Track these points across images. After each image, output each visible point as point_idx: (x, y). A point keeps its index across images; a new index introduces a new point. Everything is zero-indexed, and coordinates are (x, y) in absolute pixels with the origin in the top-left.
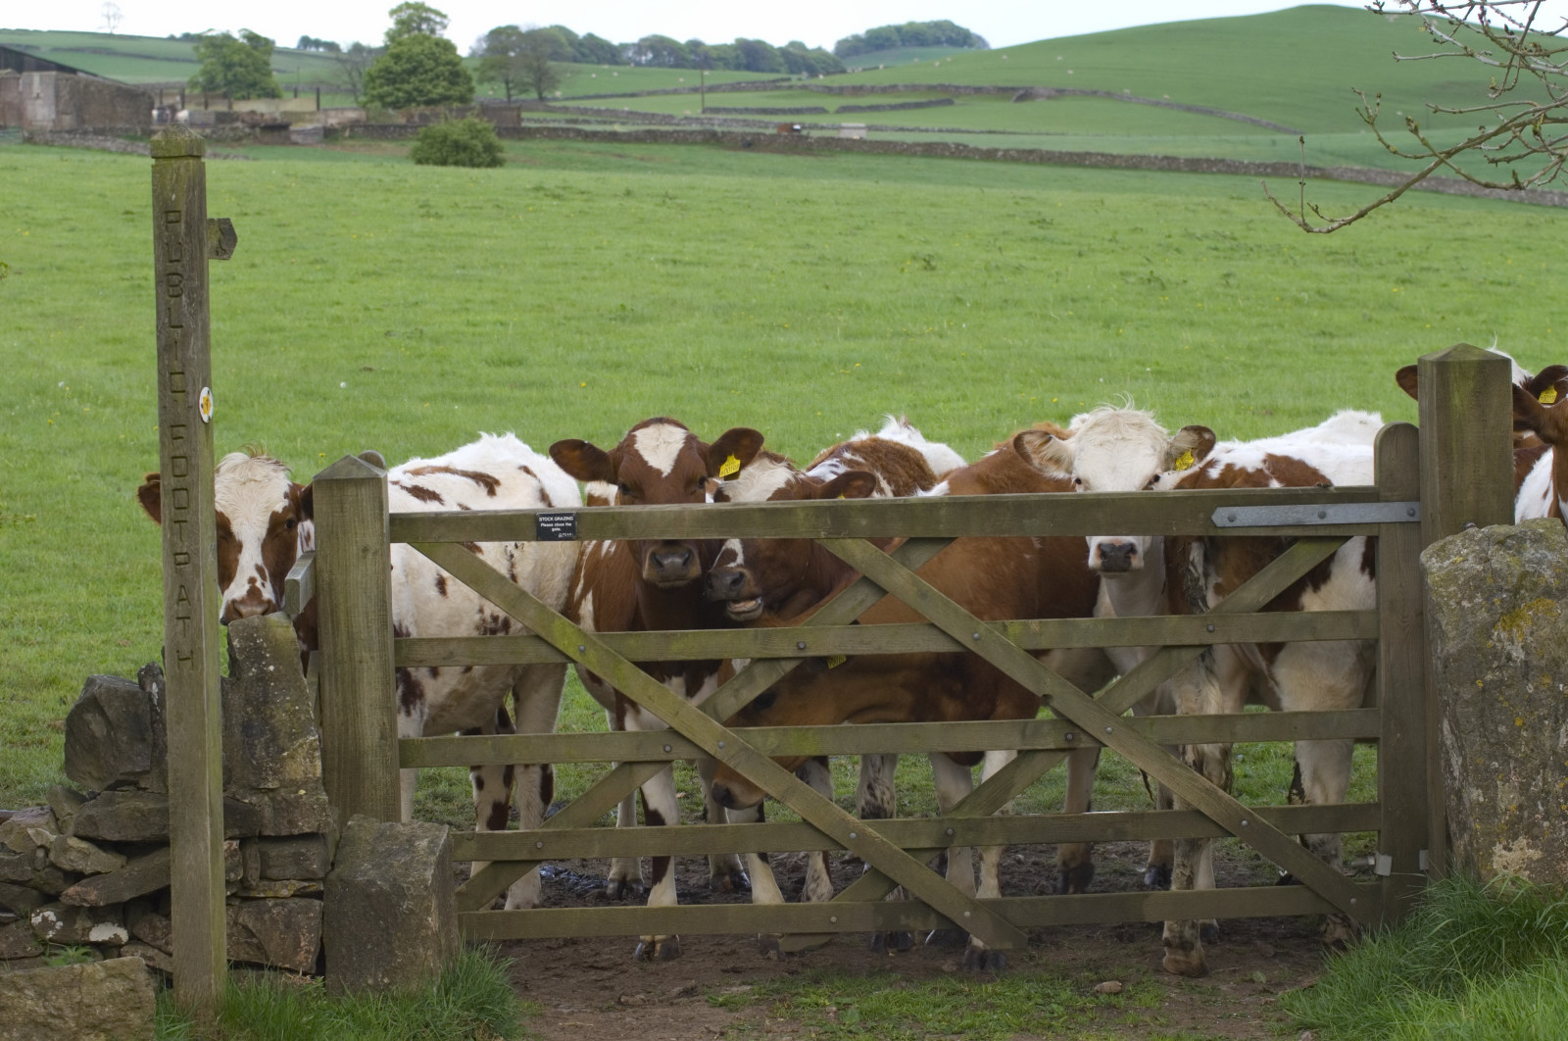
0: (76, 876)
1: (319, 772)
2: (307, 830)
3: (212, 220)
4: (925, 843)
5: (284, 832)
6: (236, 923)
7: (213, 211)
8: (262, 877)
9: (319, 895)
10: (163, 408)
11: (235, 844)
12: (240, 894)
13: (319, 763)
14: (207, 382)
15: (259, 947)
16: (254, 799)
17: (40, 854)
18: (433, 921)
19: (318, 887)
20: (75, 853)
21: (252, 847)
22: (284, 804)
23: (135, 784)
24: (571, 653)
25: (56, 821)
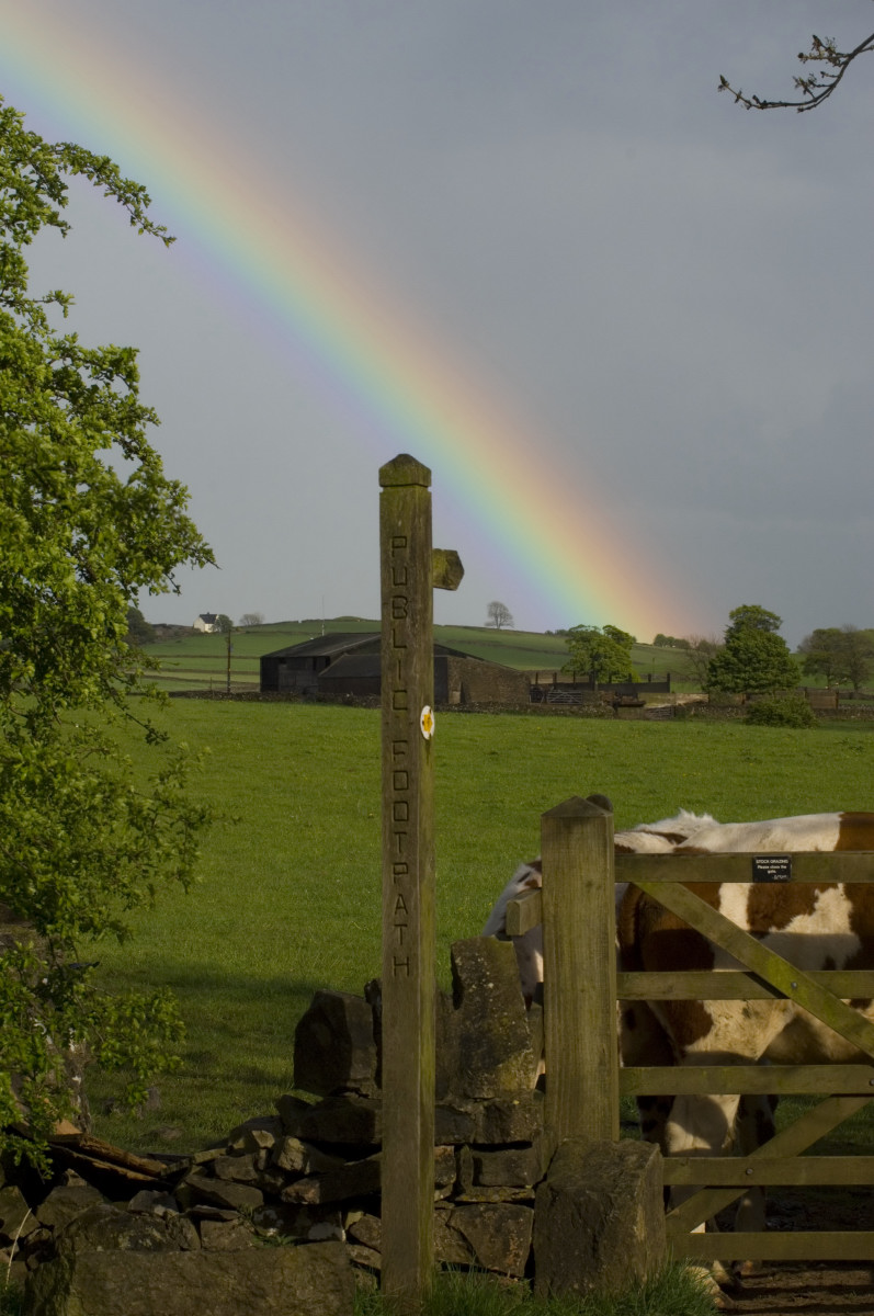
3: (438, 551)
18: (640, 1228)
19: (528, 1192)
20: (295, 1153)
21: (466, 1148)
22: (498, 1113)
23: (357, 1091)
24: (784, 989)
25: (282, 1128)
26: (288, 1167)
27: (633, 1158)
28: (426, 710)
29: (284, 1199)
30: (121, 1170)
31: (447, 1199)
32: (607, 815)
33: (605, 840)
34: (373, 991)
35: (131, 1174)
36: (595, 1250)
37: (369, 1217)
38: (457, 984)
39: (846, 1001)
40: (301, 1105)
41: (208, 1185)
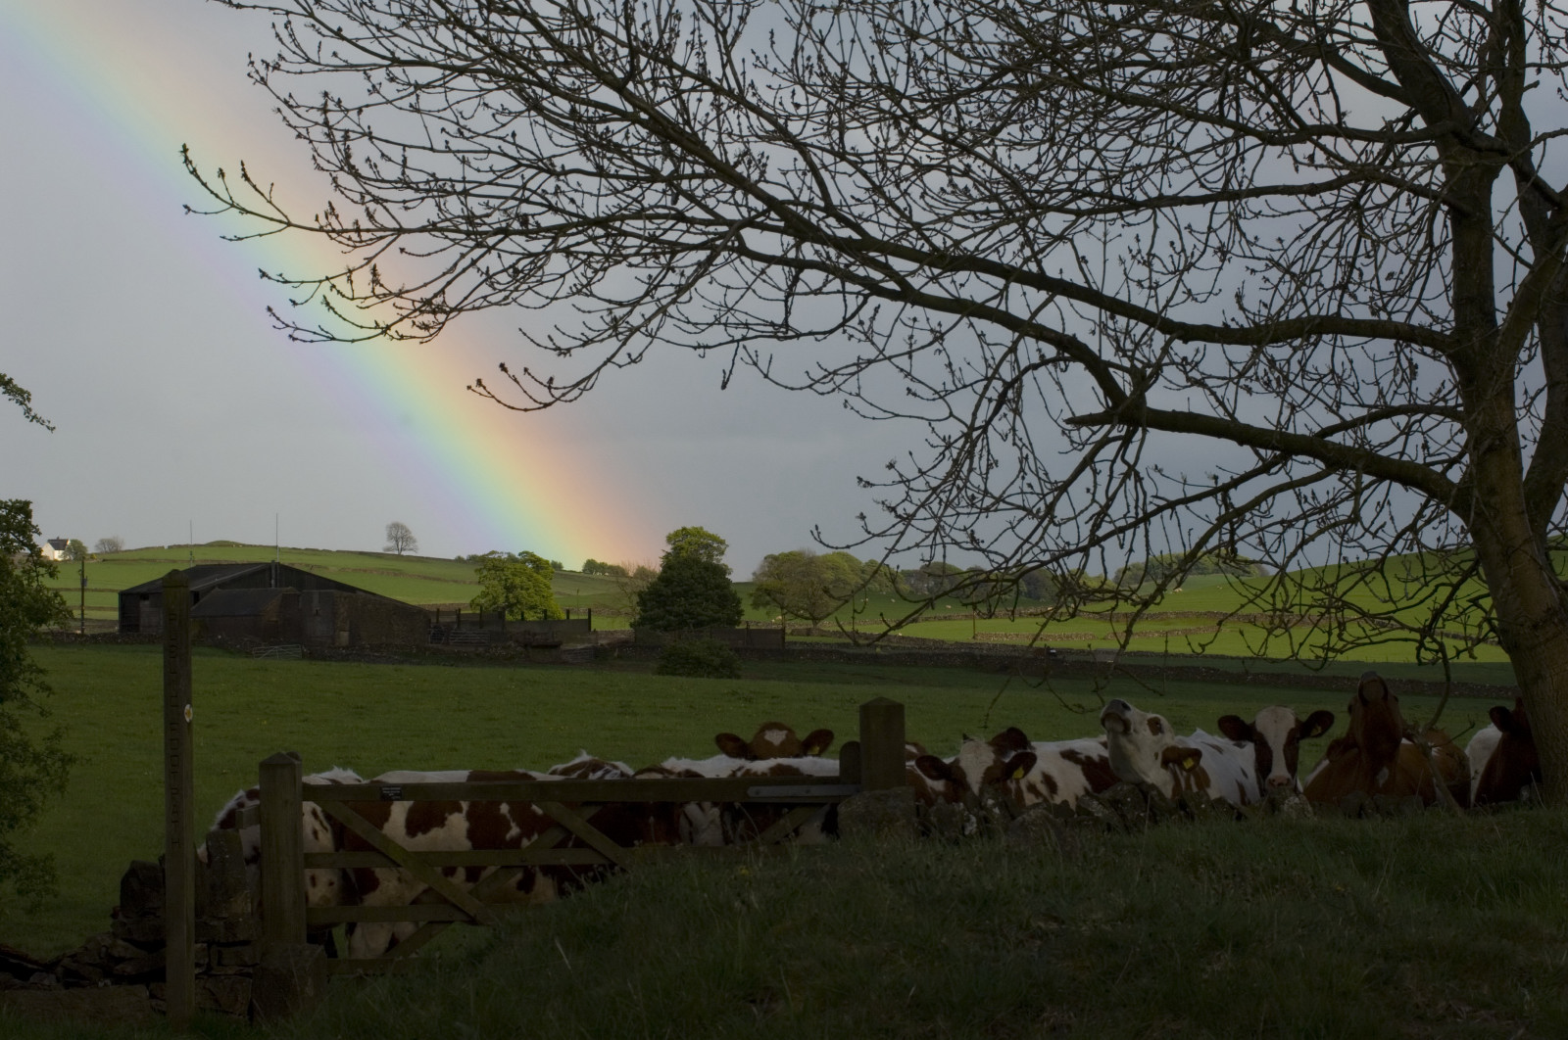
0: (121, 960)
1: (250, 910)
2: (242, 938)
5: (231, 940)
8: (220, 964)
9: (249, 975)
11: (205, 945)
12: (208, 972)
13: (251, 906)
14: (189, 702)
15: (216, 1001)
16: (215, 923)
17: (104, 949)
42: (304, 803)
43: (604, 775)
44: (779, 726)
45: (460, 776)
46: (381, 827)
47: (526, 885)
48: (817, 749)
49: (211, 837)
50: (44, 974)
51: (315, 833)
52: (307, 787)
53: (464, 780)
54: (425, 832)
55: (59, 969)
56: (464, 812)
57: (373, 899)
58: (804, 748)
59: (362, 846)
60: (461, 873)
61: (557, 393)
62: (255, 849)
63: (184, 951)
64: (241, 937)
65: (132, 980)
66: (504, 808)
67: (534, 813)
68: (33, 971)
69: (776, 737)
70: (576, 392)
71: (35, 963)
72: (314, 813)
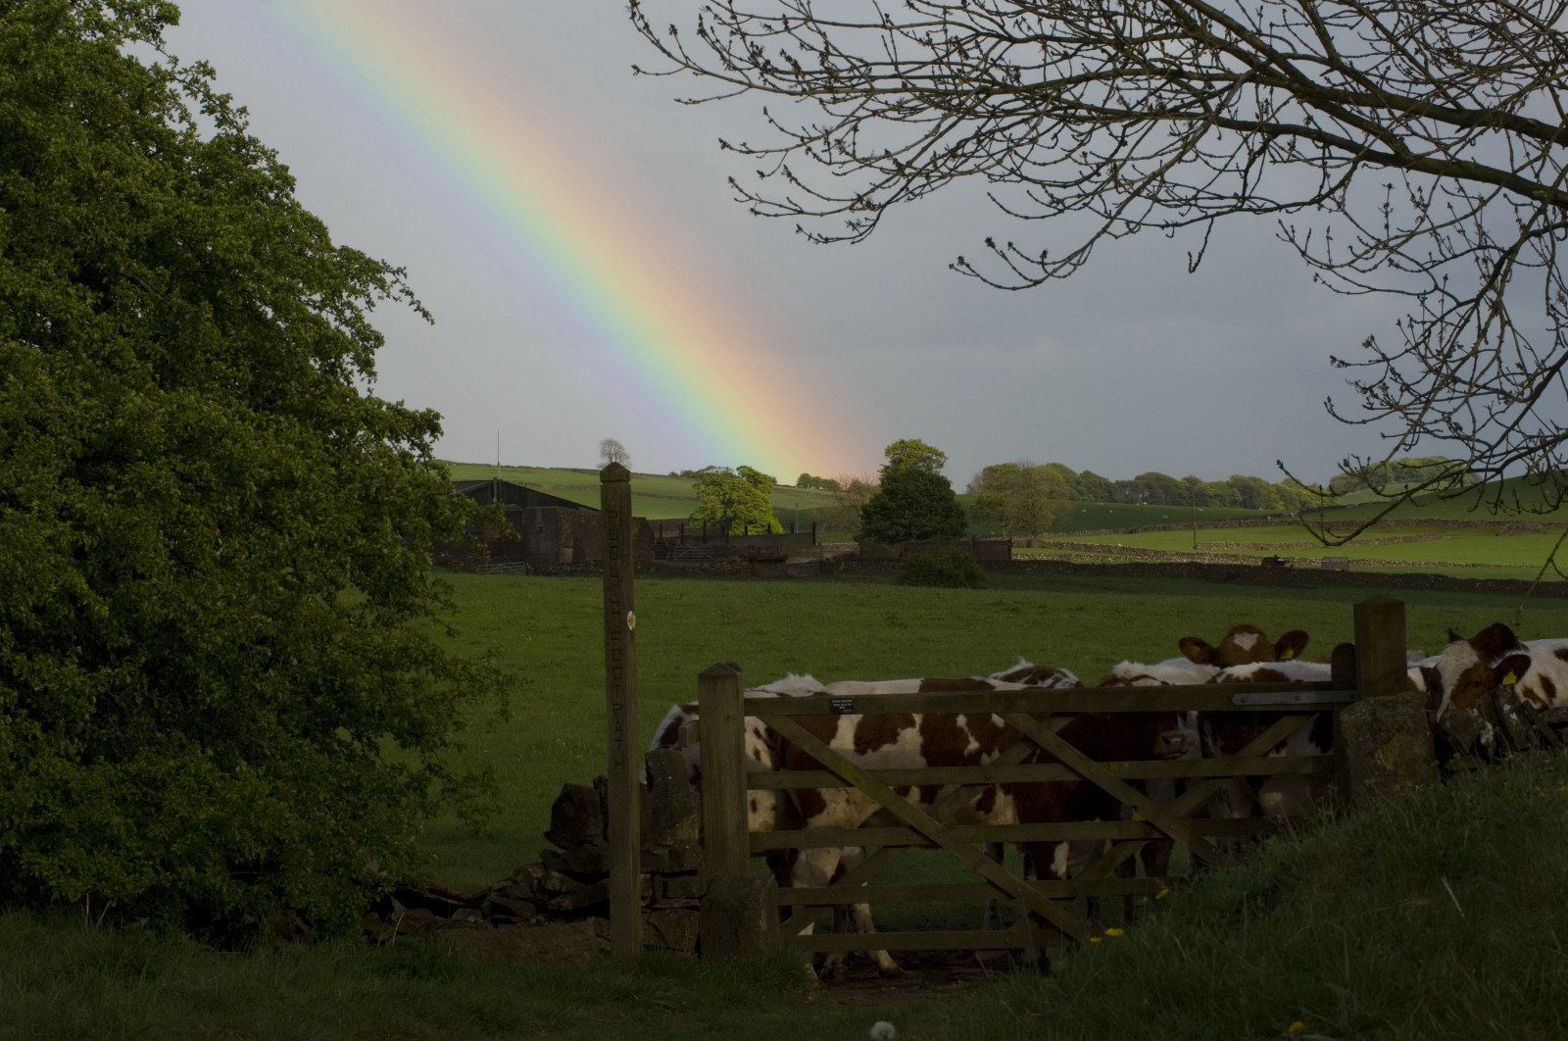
0: (555, 894)
1: (697, 836)
2: (689, 869)
3: (635, 518)
4: (1061, 895)
5: (677, 870)
6: (648, 923)
7: (636, 513)
8: (664, 896)
9: (695, 908)
10: (607, 622)
11: (648, 876)
12: (651, 906)
13: (697, 831)
14: (631, 609)
15: (661, 937)
16: (660, 851)
17: (536, 882)
18: (763, 924)
19: (696, 902)
20: (556, 880)
21: (658, 878)
22: (676, 854)
23: (591, 842)
24: (851, 781)
25: (545, 867)
26: (551, 888)
27: (759, 882)
28: (630, 613)
29: (550, 907)
30: (443, 899)
31: (647, 906)
32: (738, 674)
33: (738, 692)
34: (599, 782)
35: (450, 901)
36: (736, 936)
37: (600, 919)
38: (649, 777)
39: (891, 788)
40: (555, 855)
41: (503, 901)
42: (748, 719)
43: (1054, 684)
44: (1248, 629)
45: (911, 686)
46: (829, 744)
47: (987, 804)
48: (1291, 652)
49: (651, 757)
50: (468, 910)
51: (757, 753)
52: (747, 701)
53: (916, 691)
54: (875, 749)
55: (486, 904)
56: (917, 726)
57: (820, 821)
58: (1278, 653)
59: (807, 763)
60: (915, 793)
61: (1050, 269)
62: (696, 768)
63: (628, 881)
64: (688, 867)
65: (569, 916)
66: (961, 720)
67: (994, 725)
68: (454, 908)
69: (1246, 642)
70: (1068, 268)
71: (456, 898)
72: (757, 732)
